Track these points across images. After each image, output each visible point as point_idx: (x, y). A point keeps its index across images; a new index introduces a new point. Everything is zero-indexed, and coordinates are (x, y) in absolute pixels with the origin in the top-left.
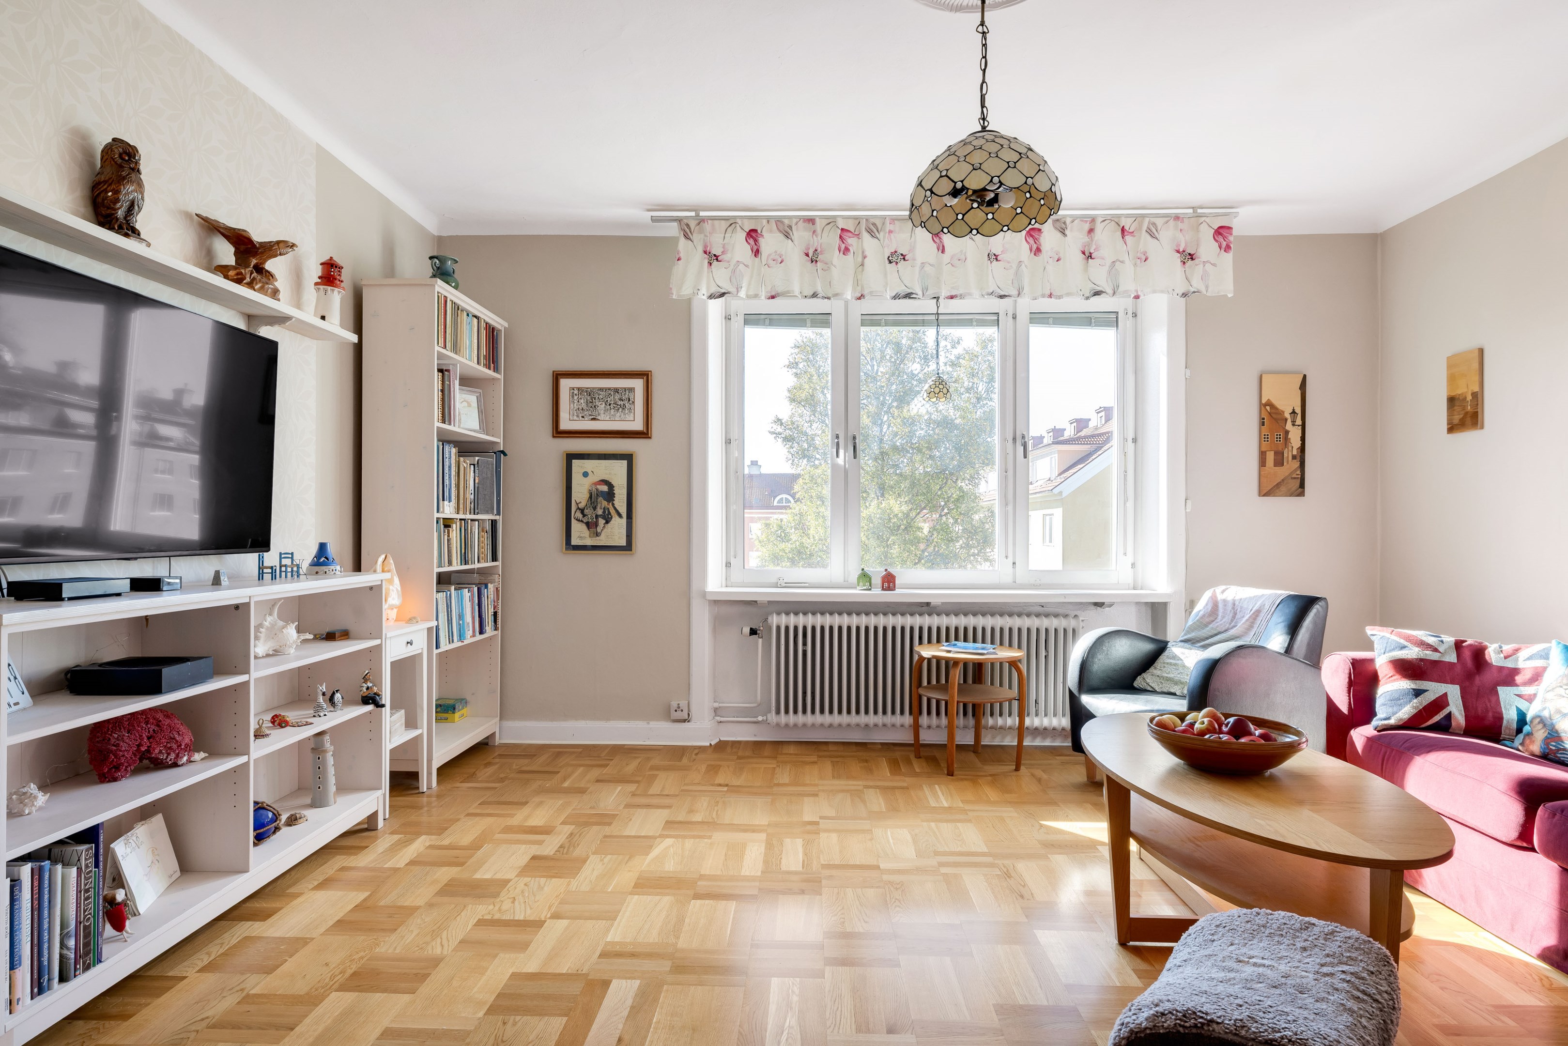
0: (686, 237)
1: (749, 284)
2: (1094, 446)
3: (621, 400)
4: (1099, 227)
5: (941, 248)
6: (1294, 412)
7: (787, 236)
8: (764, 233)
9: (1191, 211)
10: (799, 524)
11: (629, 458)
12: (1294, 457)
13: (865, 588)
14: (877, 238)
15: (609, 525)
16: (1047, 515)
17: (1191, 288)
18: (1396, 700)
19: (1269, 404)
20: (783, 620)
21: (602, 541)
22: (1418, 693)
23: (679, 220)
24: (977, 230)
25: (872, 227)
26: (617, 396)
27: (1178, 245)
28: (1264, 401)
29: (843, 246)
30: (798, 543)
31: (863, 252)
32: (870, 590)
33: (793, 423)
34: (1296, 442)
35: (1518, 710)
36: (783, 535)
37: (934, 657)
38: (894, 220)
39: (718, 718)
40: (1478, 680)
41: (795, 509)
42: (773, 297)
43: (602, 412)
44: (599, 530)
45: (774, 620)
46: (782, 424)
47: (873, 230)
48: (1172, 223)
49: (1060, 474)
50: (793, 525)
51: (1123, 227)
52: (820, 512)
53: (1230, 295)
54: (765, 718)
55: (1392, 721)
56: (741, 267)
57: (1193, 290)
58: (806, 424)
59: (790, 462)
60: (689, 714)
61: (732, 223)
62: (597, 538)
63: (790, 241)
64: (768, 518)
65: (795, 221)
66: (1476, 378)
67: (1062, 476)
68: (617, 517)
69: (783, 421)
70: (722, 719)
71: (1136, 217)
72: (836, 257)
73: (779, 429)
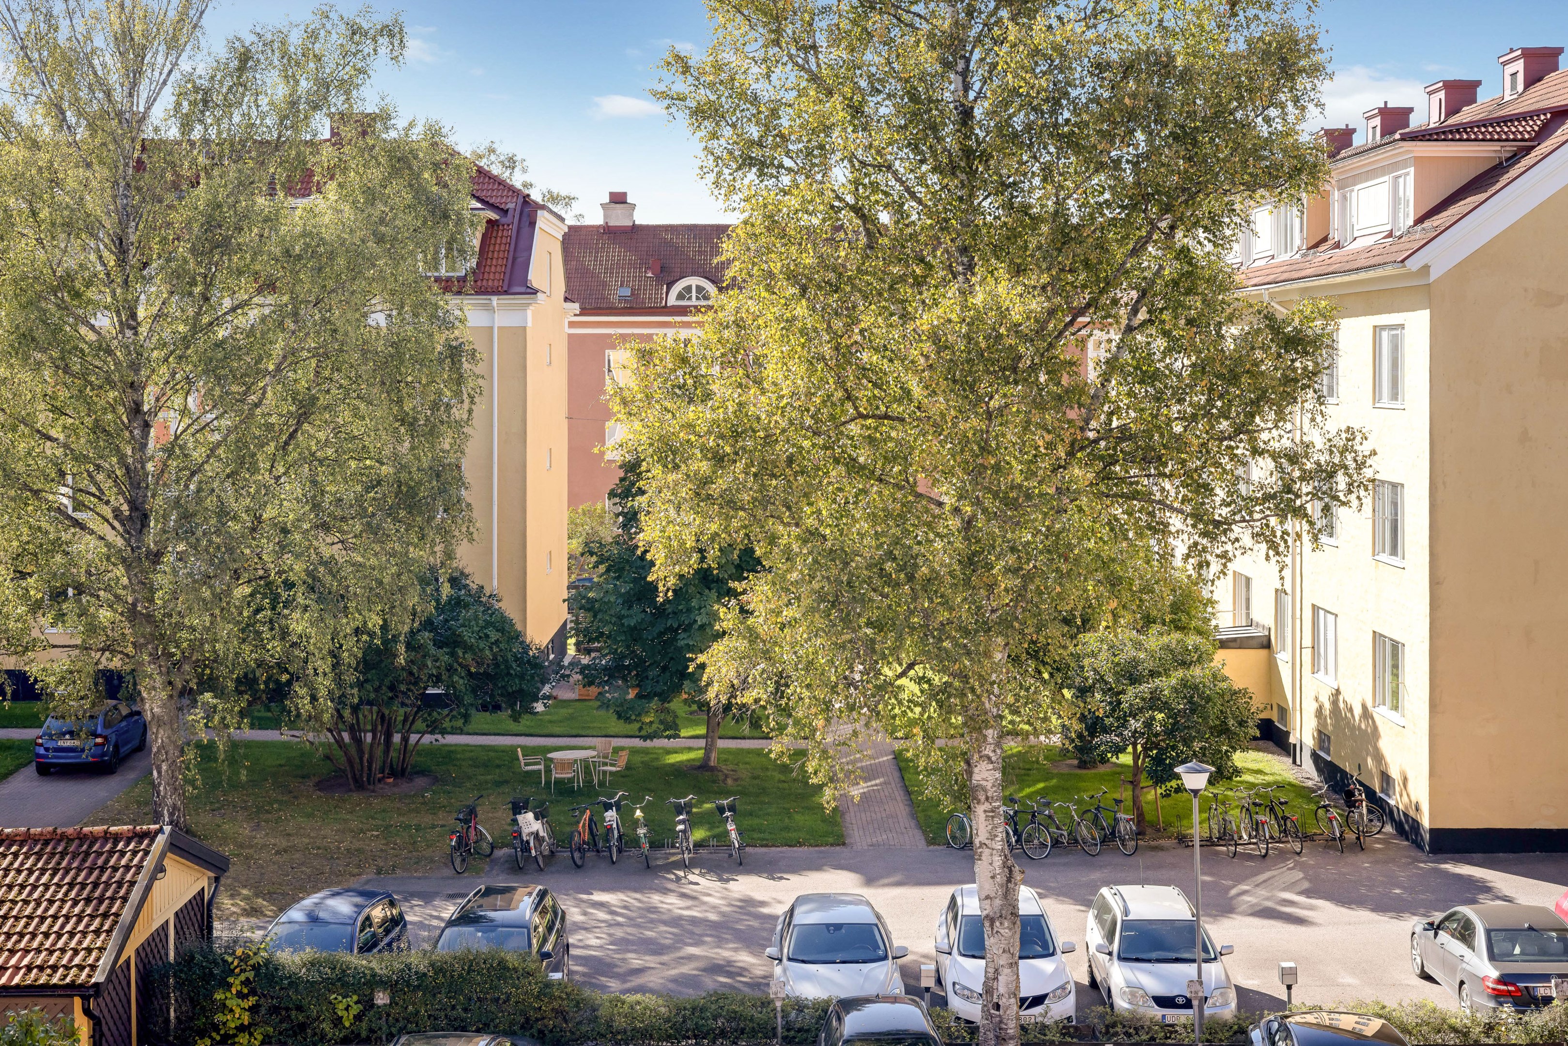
2: (1511, 147)
10: (734, 352)
16: (1383, 328)
30: (731, 407)
33: (718, 68)
36: (690, 382)
41: (722, 308)
46: (686, 70)
49: (1419, 221)
50: (718, 354)
52: (794, 318)
58: (755, 70)
59: (711, 177)
64: (649, 337)
67: (1427, 224)
69: (691, 63)
73: (681, 86)
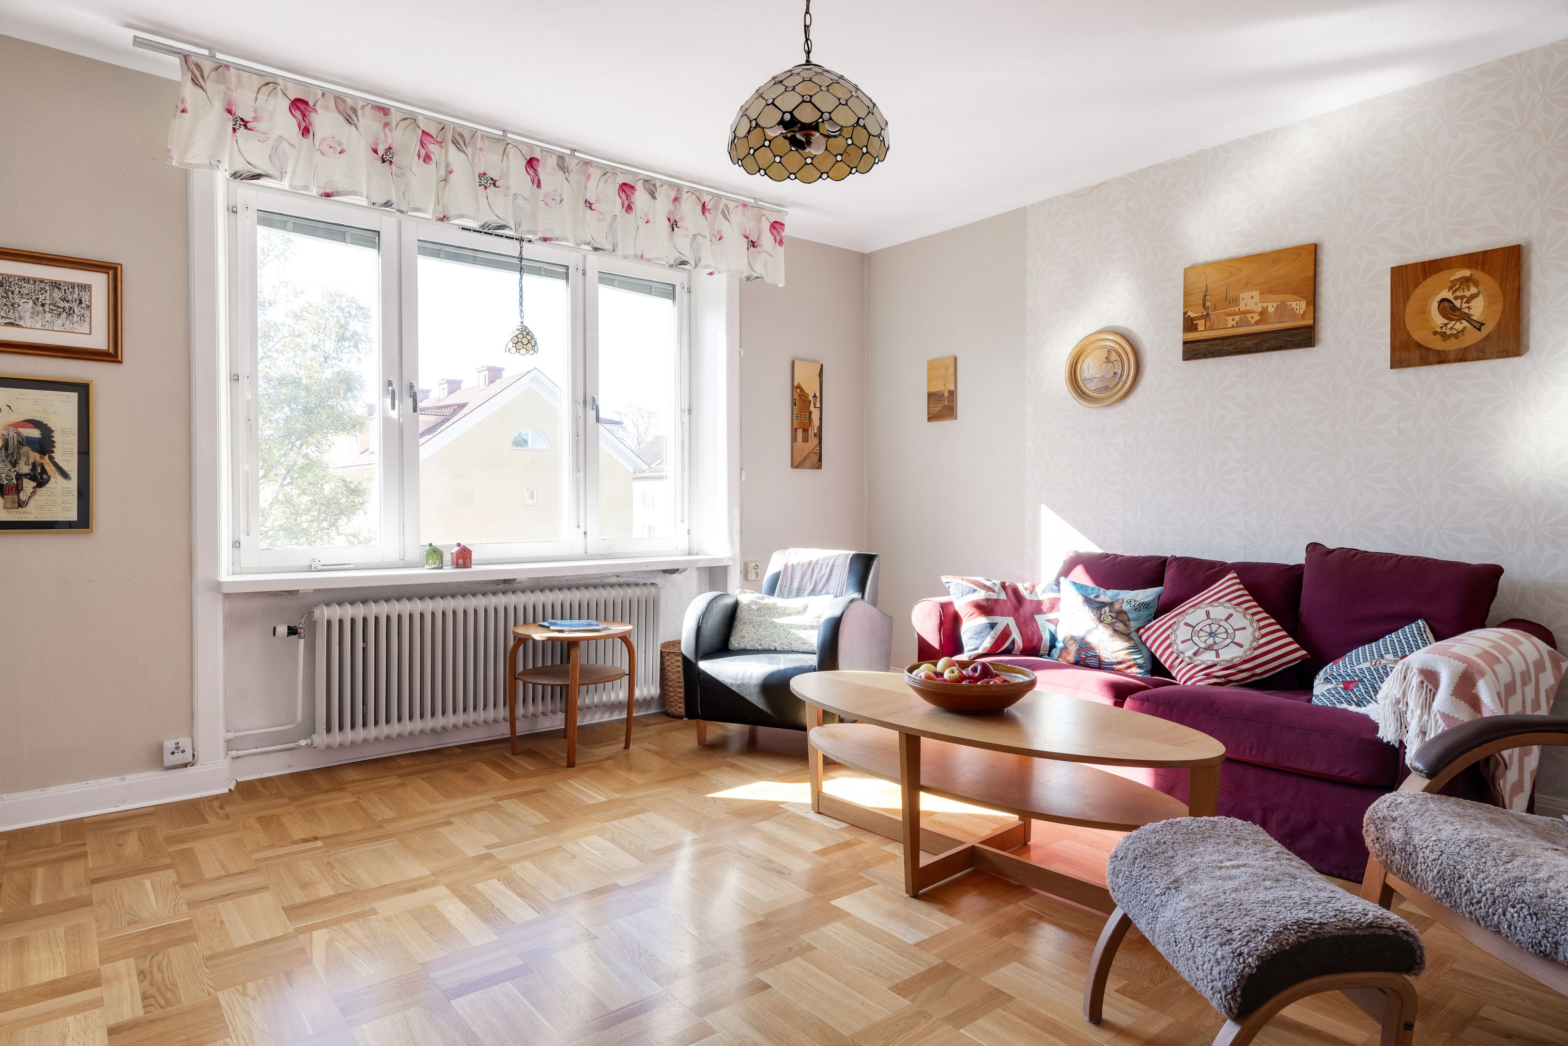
0: (195, 81)
1: (294, 171)
3: (64, 300)
4: (685, 196)
5: (536, 182)
6: (815, 396)
7: (349, 121)
8: (318, 107)
9: (753, 201)
11: (83, 390)
12: (815, 435)
13: (434, 566)
14: (464, 152)
15: (43, 489)
17: (753, 273)
18: (979, 634)
19: (799, 387)
20: (335, 613)
21: (30, 514)
22: (992, 626)
23: (185, 57)
24: (765, 170)
25: (458, 138)
26: (57, 295)
27: (745, 231)
28: (796, 384)
29: (423, 152)
31: (447, 165)
32: (442, 568)
34: (816, 423)
35: (1050, 631)
37: (549, 639)
38: (486, 137)
39: (234, 753)
40: (1021, 611)
42: (328, 195)
43: (28, 315)
44: (23, 496)
45: (323, 613)
47: (460, 141)
48: (740, 208)
51: (705, 203)
53: (780, 286)
54: (309, 741)
55: (980, 651)
56: (285, 145)
57: (756, 275)
60: (194, 755)
61: (270, 84)
62: (20, 509)
63: (353, 128)
65: (361, 103)
66: (953, 380)
68: (60, 479)
70: (240, 753)
71: (714, 195)
72: (417, 165)
